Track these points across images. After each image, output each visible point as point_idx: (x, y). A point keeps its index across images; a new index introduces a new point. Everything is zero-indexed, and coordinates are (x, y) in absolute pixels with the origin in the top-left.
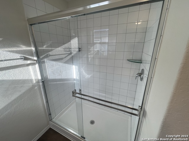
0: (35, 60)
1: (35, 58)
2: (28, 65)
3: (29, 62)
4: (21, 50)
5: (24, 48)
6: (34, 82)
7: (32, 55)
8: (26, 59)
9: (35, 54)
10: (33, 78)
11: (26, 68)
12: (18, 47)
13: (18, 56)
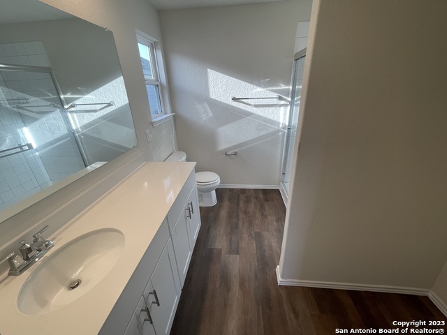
0: (288, 101)
1: (290, 99)
2: (281, 105)
3: (283, 102)
4: (280, 90)
5: (283, 87)
6: (281, 126)
7: (287, 96)
8: (280, 98)
9: (290, 95)
10: (281, 121)
11: (278, 108)
12: (278, 86)
13: (275, 95)
